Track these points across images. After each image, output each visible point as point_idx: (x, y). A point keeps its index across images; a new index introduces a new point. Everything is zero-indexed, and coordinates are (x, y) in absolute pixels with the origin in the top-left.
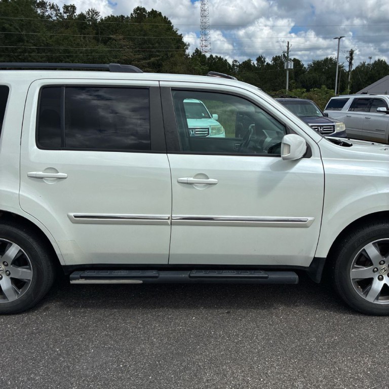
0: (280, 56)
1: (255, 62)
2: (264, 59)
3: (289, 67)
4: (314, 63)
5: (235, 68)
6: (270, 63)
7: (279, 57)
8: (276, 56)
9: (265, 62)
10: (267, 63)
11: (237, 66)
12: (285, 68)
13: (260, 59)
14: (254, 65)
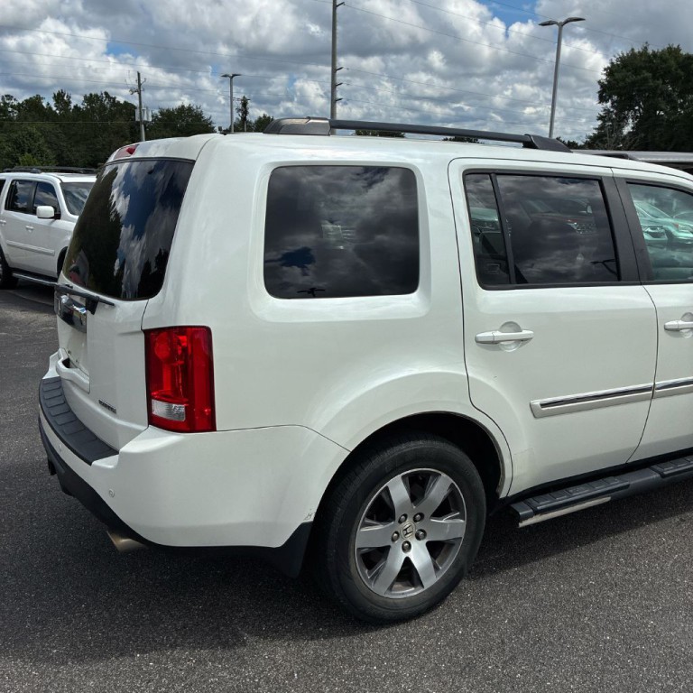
0: (99, 94)
1: (52, 103)
2: (69, 97)
3: (145, 119)
4: (162, 113)
5: (10, 109)
6: (82, 107)
7: (96, 96)
8: (91, 95)
9: (70, 102)
10: (76, 107)
11: (12, 107)
12: (137, 119)
13: (59, 98)
14: (50, 108)
